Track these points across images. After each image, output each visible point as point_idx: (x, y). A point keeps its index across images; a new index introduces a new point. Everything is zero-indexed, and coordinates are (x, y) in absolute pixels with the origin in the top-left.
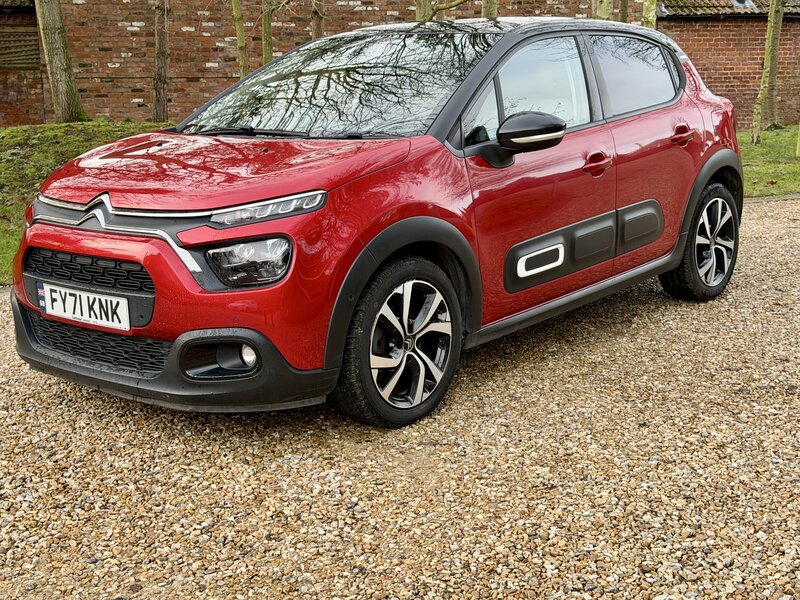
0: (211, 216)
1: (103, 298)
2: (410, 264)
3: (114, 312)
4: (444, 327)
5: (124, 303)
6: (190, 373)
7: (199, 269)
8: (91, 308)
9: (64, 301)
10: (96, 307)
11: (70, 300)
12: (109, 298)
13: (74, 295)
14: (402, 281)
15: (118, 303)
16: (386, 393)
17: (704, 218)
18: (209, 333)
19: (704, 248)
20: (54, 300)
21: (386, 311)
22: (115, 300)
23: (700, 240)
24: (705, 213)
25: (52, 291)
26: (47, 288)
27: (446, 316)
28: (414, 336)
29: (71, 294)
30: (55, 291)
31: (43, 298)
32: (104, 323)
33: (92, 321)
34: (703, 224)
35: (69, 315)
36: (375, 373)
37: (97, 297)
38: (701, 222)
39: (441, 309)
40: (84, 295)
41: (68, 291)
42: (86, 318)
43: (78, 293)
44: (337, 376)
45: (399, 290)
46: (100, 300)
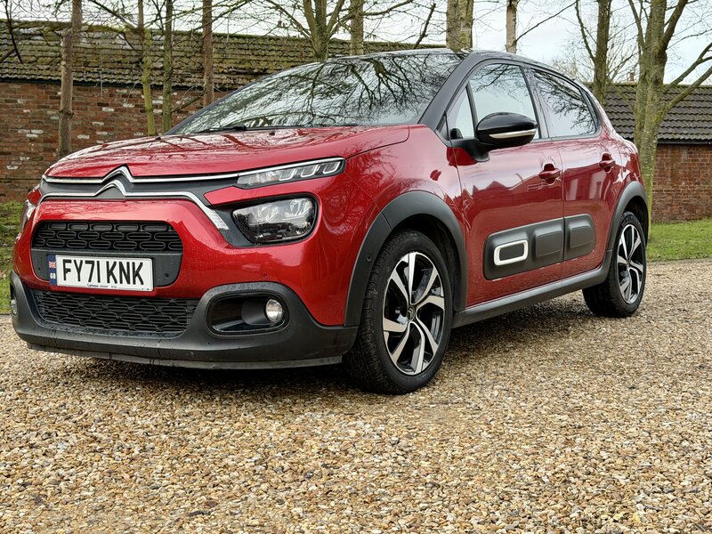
0: (237, 178)
1: (124, 262)
2: (414, 237)
3: (136, 274)
4: (439, 301)
5: (148, 264)
6: (217, 328)
7: (227, 228)
8: (110, 273)
9: (79, 270)
10: (116, 272)
11: (86, 268)
12: (131, 261)
13: (92, 263)
14: (408, 251)
15: (141, 264)
16: (395, 357)
17: (622, 241)
18: (237, 288)
19: (623, 268)
20: (66, 271)
21: (395, 276)
22: (137, 262)
23: (620, 260)
24: (623, 236)
25: (65, 261)
26: (60, 259)
27: (441, 291)
28: (415, 306)
29: (87, 262)
30: (70, 261)
31: (54, 271)
32: (125, 286)
33: (111, 286)
34: (622, 245)
35: (84, 283)
36: (386, 336)
37: (118, 260)
38: (620, 244)
39: (436, 284)
40: (103, 261)
41: (84, 259)
42: (104, 284)
43: (95, 260)
44: (355, 335)
45: (405, 259)
46: (121, 263)
